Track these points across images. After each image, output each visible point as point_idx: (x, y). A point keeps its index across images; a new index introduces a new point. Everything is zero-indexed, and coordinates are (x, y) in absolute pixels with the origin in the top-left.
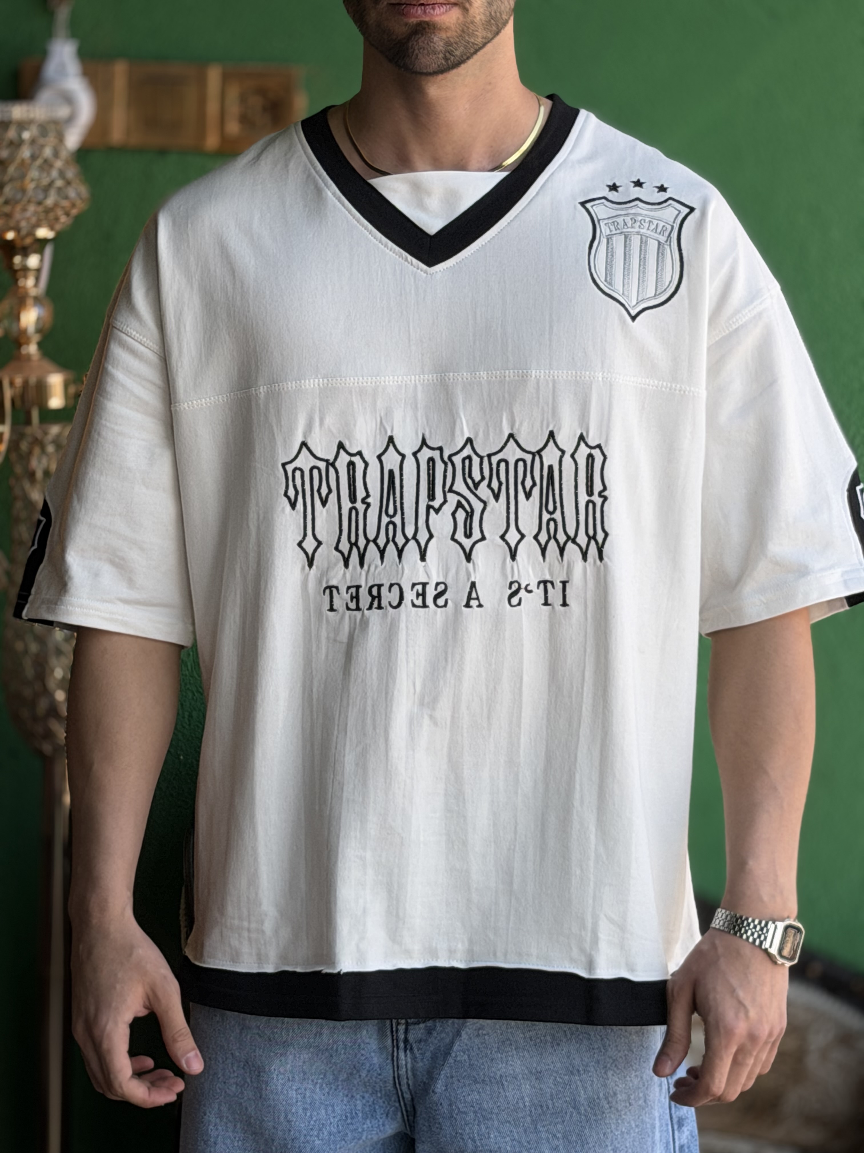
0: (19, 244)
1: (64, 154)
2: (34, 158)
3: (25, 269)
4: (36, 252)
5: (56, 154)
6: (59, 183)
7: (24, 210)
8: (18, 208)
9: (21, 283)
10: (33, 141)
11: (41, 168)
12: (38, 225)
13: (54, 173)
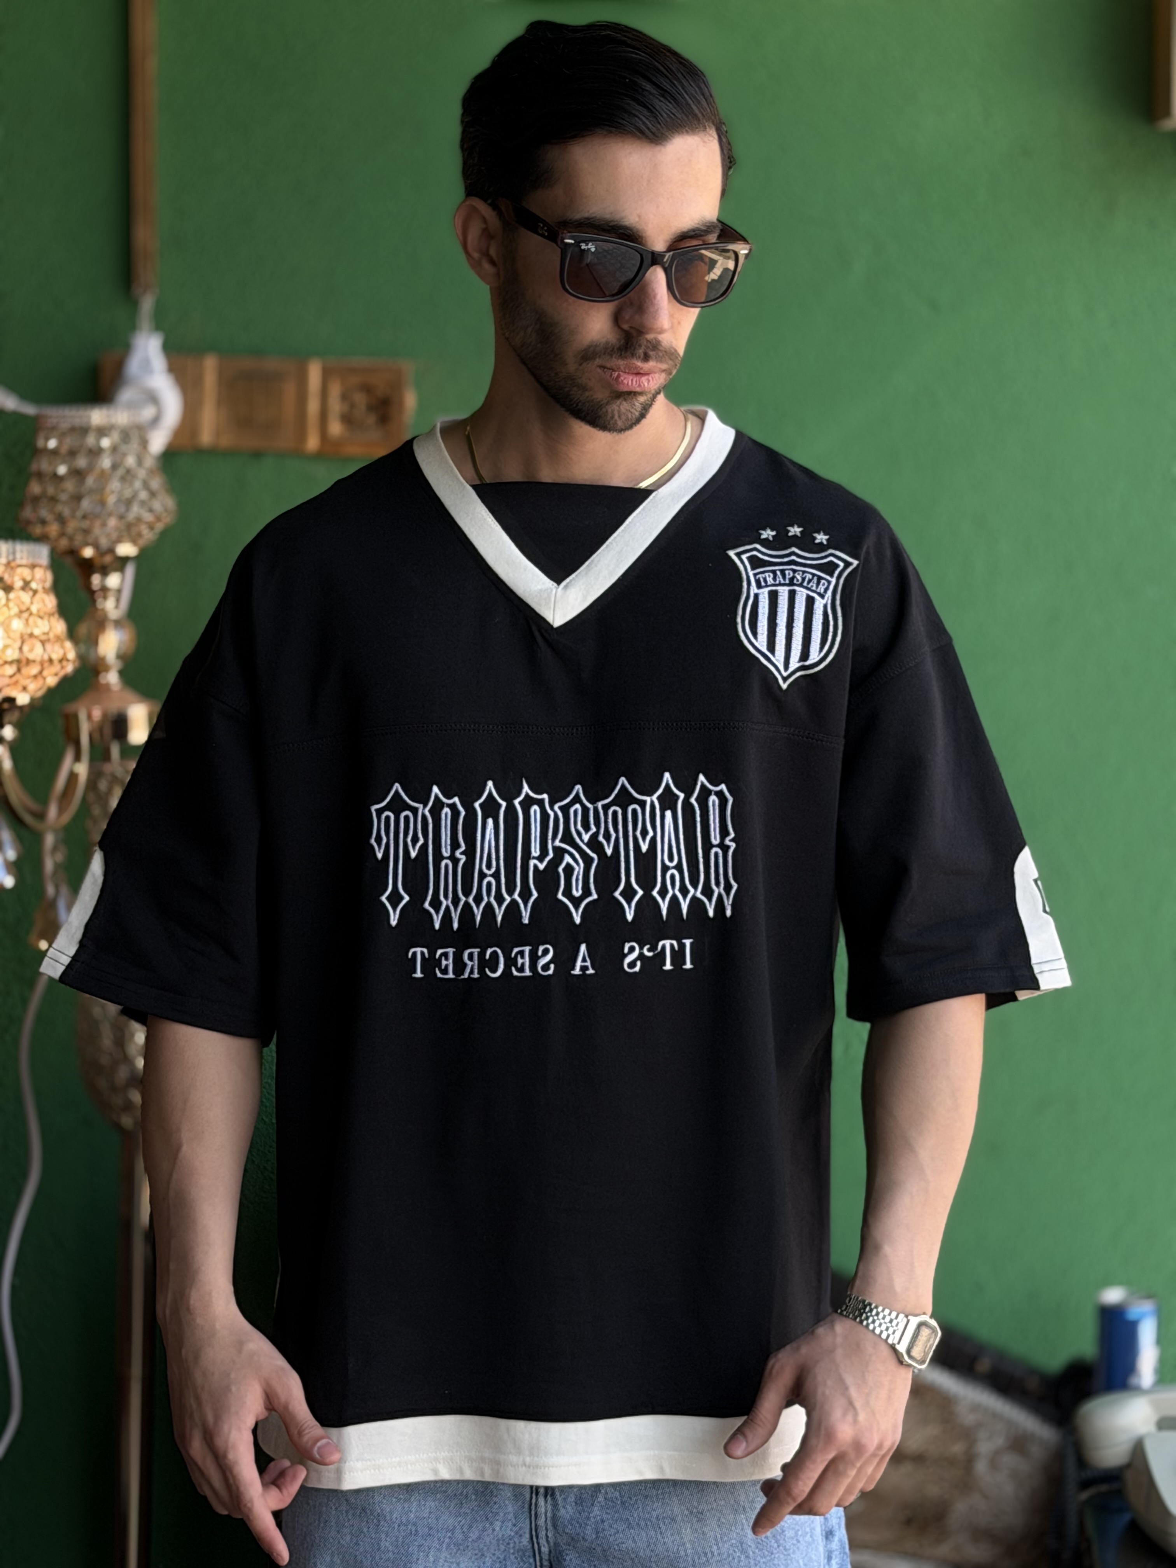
0: (97, 562)
1: (149, 462)
2: (115, 467)
3: (104, 589)
4: (116, 570)
5: (140, 462)
6: (143, 495)
7: (104, 525)
8: (97, 523)
9: (99, 605)
10: (114, 449)
11: (123, 479)
12: (119, 540)
13: (138, 484)
